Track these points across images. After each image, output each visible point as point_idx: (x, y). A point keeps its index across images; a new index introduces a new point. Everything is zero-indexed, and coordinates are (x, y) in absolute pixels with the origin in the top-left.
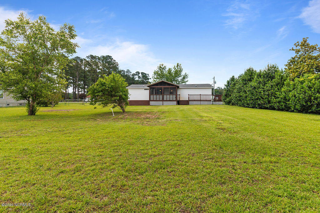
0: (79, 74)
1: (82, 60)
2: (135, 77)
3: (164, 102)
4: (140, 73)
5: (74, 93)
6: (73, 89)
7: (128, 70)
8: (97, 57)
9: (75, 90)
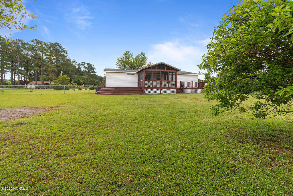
0: (20, 59)
1: (24, 44)
2: (81, 67)
3: (162, 90)
4: (86, 64)
5: (13, 80)
6: (12, 75)
7: (74, 60)
8: (43, 42)
9: (14, 76)
